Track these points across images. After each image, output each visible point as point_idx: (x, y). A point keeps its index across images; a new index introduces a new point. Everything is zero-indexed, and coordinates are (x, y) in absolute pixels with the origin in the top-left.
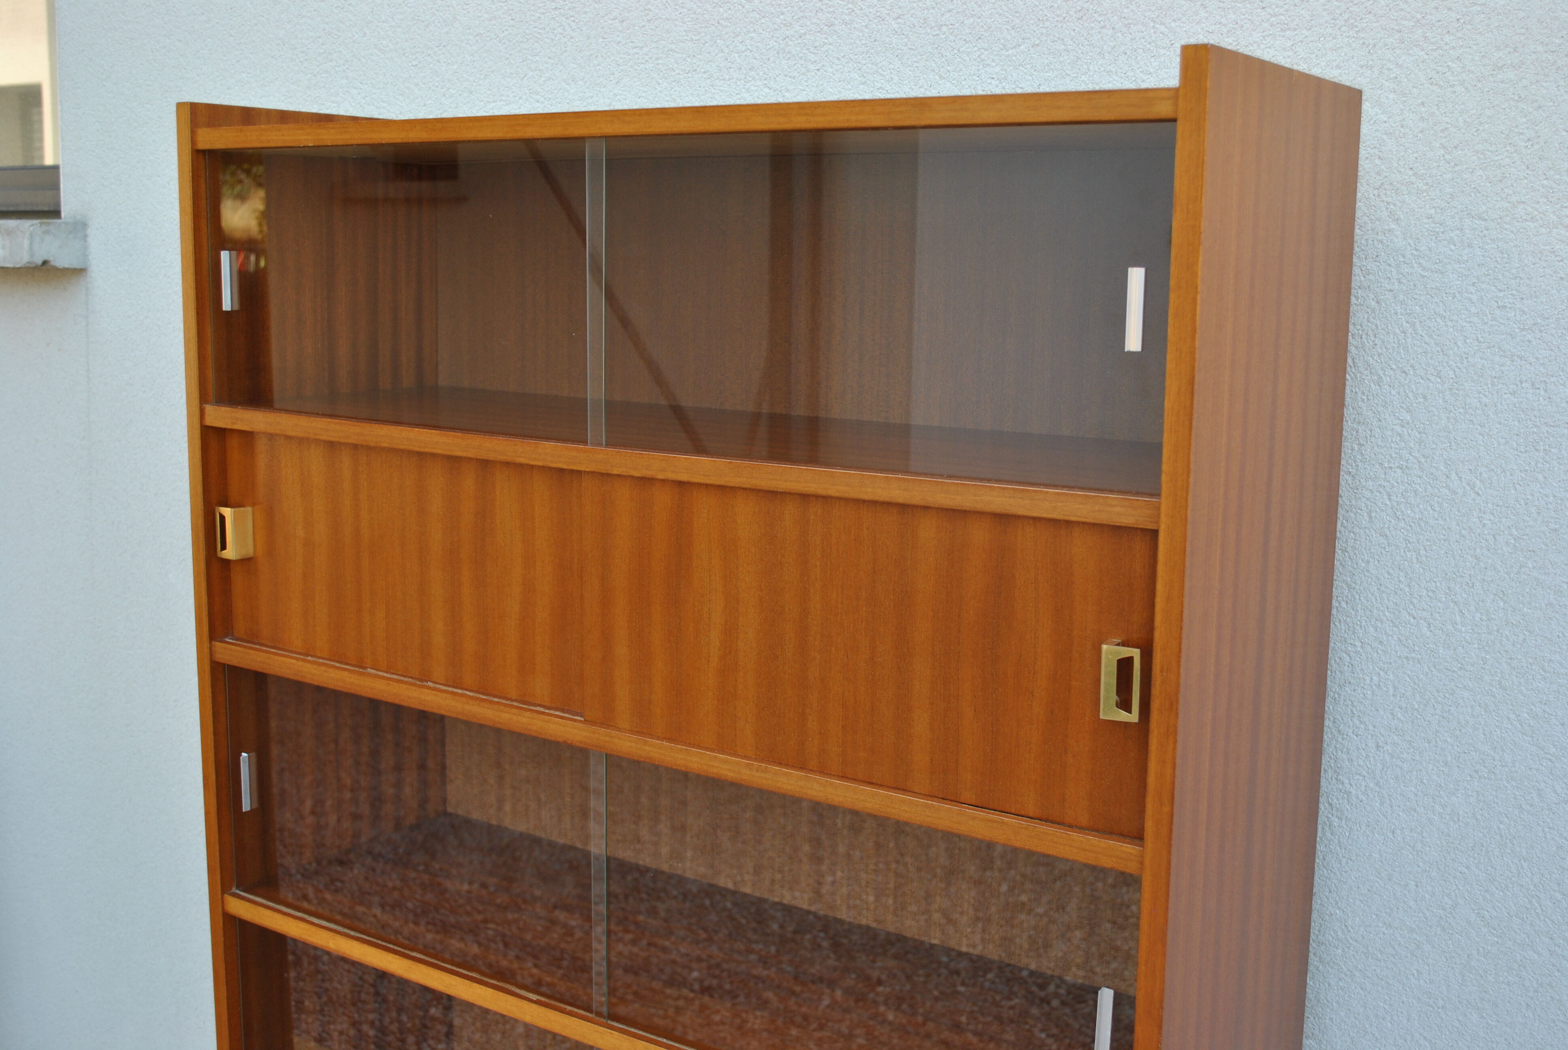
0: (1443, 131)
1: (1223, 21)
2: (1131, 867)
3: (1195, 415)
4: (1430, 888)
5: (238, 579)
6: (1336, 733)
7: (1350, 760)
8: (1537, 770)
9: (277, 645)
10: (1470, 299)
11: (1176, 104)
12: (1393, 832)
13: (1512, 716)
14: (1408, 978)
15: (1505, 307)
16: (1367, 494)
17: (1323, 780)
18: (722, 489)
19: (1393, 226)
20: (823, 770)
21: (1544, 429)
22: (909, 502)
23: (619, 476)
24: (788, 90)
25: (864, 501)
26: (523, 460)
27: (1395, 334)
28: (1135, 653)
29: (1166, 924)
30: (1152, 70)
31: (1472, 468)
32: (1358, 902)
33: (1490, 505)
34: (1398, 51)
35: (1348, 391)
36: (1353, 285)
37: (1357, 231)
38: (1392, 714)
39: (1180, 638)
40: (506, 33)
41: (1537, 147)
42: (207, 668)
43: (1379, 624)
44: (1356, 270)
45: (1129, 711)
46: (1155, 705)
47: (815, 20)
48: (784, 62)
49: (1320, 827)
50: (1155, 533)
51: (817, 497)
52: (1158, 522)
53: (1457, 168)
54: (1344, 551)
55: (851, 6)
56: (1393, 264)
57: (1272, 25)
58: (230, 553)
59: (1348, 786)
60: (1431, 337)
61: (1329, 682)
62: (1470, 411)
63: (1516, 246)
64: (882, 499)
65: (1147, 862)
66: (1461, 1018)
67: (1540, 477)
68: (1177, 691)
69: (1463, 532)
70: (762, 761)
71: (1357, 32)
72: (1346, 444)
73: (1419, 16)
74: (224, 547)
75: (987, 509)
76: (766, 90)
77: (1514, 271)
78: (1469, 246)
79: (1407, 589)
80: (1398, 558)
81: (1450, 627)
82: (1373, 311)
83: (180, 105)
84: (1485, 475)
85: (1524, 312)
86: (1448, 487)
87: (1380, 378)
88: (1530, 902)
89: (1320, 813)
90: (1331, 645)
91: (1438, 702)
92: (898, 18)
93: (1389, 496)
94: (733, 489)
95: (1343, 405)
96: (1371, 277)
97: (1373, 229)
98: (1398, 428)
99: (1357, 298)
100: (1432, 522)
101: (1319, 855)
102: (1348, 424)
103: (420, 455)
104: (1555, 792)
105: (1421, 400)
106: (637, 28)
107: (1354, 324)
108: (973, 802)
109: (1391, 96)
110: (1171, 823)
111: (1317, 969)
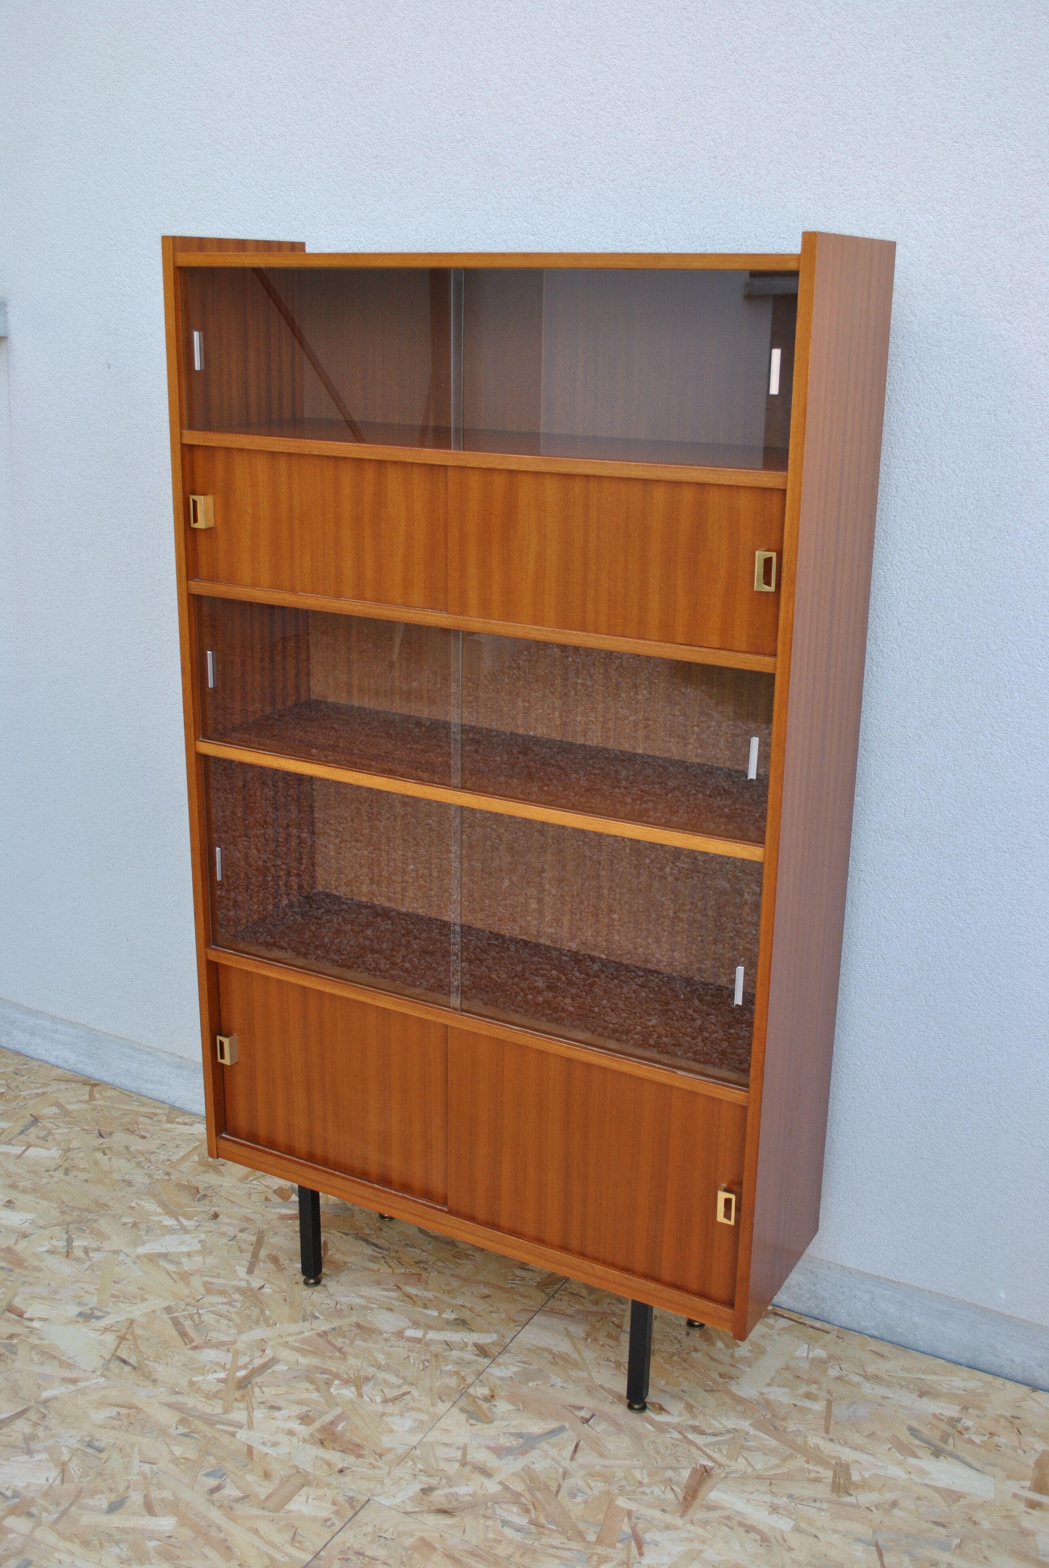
0: (942, 263)
1: (817, 192)
2: (769, 670)
3: (807, 428)
4: (927, 704)
5: (202, 542)
6: (875, 617)
7: (884, 633)
8: (987, 632)
9: (231, 580)
10: (955, 363)
11: (799, 262)
12: (907, 673)
13: (973, 602)
14: (914, 756)
15: (974, 367)
16: (896, 477)
17: (868, 645)
18: (536, 474)
19: (913, 319)
20: (596, 631)
21: (994, 437)
22: (649, 478)
23: (472, 468)
24: (540, 225)
25: (622, 478)
26: (410, 460)
27: (912, 382)
28: (774, 555)
29: (788, 697)
30: (773, 221)
31: (954, 460)
32: (887, 715)
33: (964, 482)
34: (917, 215)
35: (885, 416)
36: (889, 353)
37: (892, 322)
38: (907, 604)
39: (797, 546)
40: (340, 178)
41: (993, 274)
42: (185, 597)
43: (901, 553)
44: (891, 345)
45: (770, 585)
46: (784, 582)
47: (558, 180)
48: (538, 206)
49: (866, 673)
50: (785, 491)
51: (595, 477)
52: (786, 485)
53: (949, 286)
54: (882, 510)
55: (582, 171)
56: (912, 341)
57: (845, 196)
58: (201, 524)
59: (882, 648)
60: (933, 384)
61: (872, 588)
62: (954, 427)
63: (981, 332)
65: (778, 665)
66: (943, 777)
67: (991, 465)
68: (795, 575)
69: (949, 497)
70: (560, 628)
71: (895, 203)
72: (884, 448)
73: (930, 195)
74: (196, 521)
75: (694, 480)
76: (525, 224)
77: (979, 346)
78: (955, 331)
79: (917, 532)
80: (912, 514)
81: (940, 553)
82: (901, 369)
83: (165, 239)
84: (961, 464)
85: (984, 370)
86: (940, 471)
87: (904, 408)
88: (982, 707)
89: (866, 664)
90: (874, 565)
91: (933, 596)
92: (614, 181)
93: (908, 478)
94: (544, 474)
95: (882, 424)
96: (900, 349)
97: (901, 321)
98: (913, 438)
99: (892, 361)
100: (931, 492)
101: (865, 688)
102: (885, 436)
103: (336, 458)
104: (996, 644)
105: (927, 421)
106: (435, 179)
107: (890, 377)
108: (683, 642)
109: (913, 242)
110: (791, 644)
111: (863, 755)
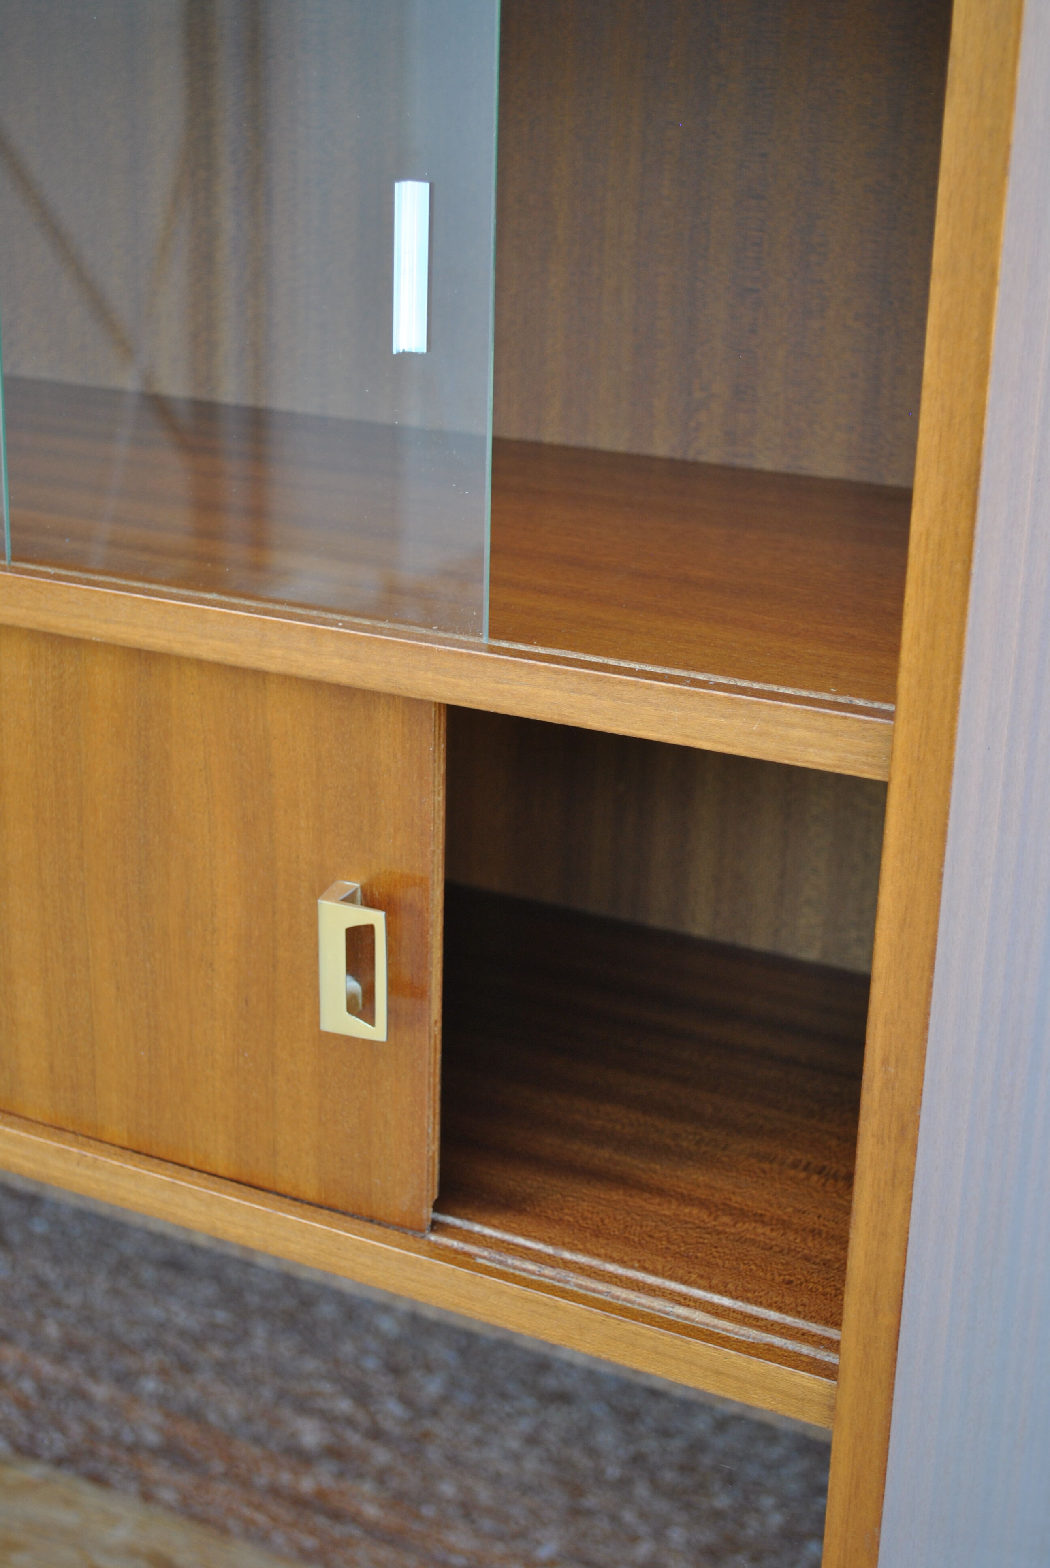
64: (305, 673)
